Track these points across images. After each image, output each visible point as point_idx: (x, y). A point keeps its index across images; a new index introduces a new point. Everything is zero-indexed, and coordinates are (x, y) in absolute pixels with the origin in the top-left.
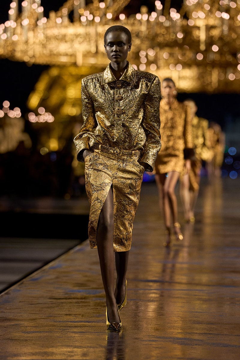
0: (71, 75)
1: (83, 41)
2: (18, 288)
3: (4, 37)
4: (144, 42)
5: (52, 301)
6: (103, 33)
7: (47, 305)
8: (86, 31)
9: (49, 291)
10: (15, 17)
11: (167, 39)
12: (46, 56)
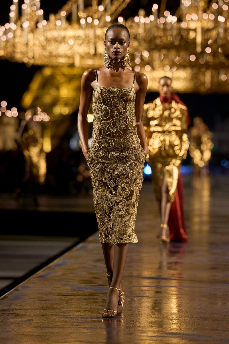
1: (81, 44)
2: (27, 285)
3: (4, 38)
4: (141, 44)
5: (61, 298)
6: (101, 35)
7: (57, 302)
8: (85, 33)
9: (57, 288)
10: (15, 20)
11: (165, 41)
12: (45, 57)
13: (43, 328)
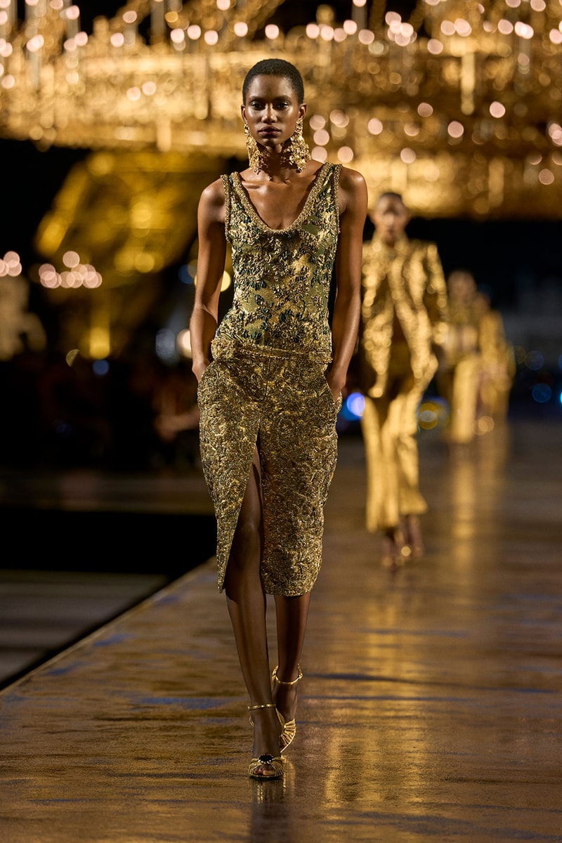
0: (144, 174)
1: (175, 91)
2: (19, 694)
4: (324, 93)
5: (102, 726)
6: (225, 70)
7: (89, 736)
8: (184, 66)
9: (95, 699)
10: (9, 32)
11: (382, 86)
12: (84, 126)
13: (50, 801)
